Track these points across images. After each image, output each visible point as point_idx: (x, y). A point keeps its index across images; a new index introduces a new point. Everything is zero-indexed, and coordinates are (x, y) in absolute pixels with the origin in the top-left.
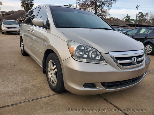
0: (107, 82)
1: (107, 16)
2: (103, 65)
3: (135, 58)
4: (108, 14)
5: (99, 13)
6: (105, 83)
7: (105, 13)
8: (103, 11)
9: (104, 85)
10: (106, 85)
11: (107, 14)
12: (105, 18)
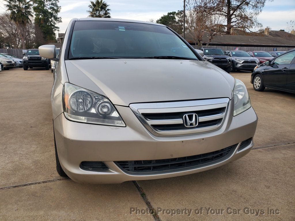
0: (131, 162)
1: (254, 27)
2: (116, 129)
3: (193, 115)
4: (255, 24)
5: (237, 23)
6: (127, 162)
7: (249, 21)
8: (245, 18)
9: (126, 166)
10: (131, 167)
11: (253, 23)
12: (250, 32)
